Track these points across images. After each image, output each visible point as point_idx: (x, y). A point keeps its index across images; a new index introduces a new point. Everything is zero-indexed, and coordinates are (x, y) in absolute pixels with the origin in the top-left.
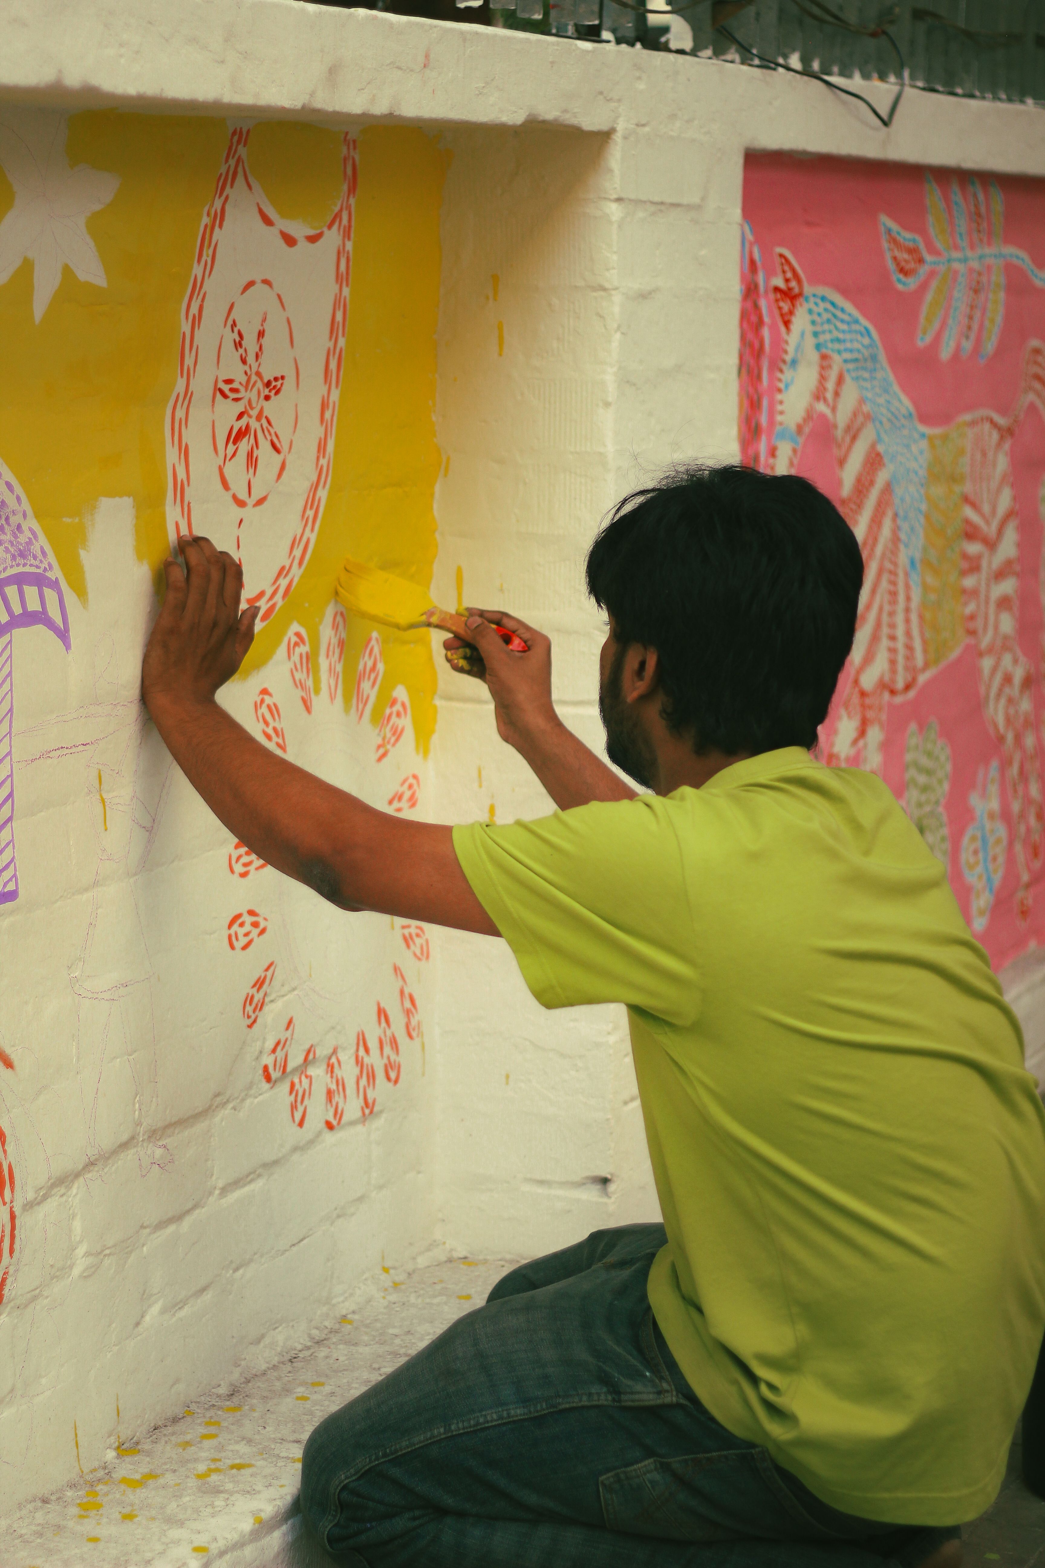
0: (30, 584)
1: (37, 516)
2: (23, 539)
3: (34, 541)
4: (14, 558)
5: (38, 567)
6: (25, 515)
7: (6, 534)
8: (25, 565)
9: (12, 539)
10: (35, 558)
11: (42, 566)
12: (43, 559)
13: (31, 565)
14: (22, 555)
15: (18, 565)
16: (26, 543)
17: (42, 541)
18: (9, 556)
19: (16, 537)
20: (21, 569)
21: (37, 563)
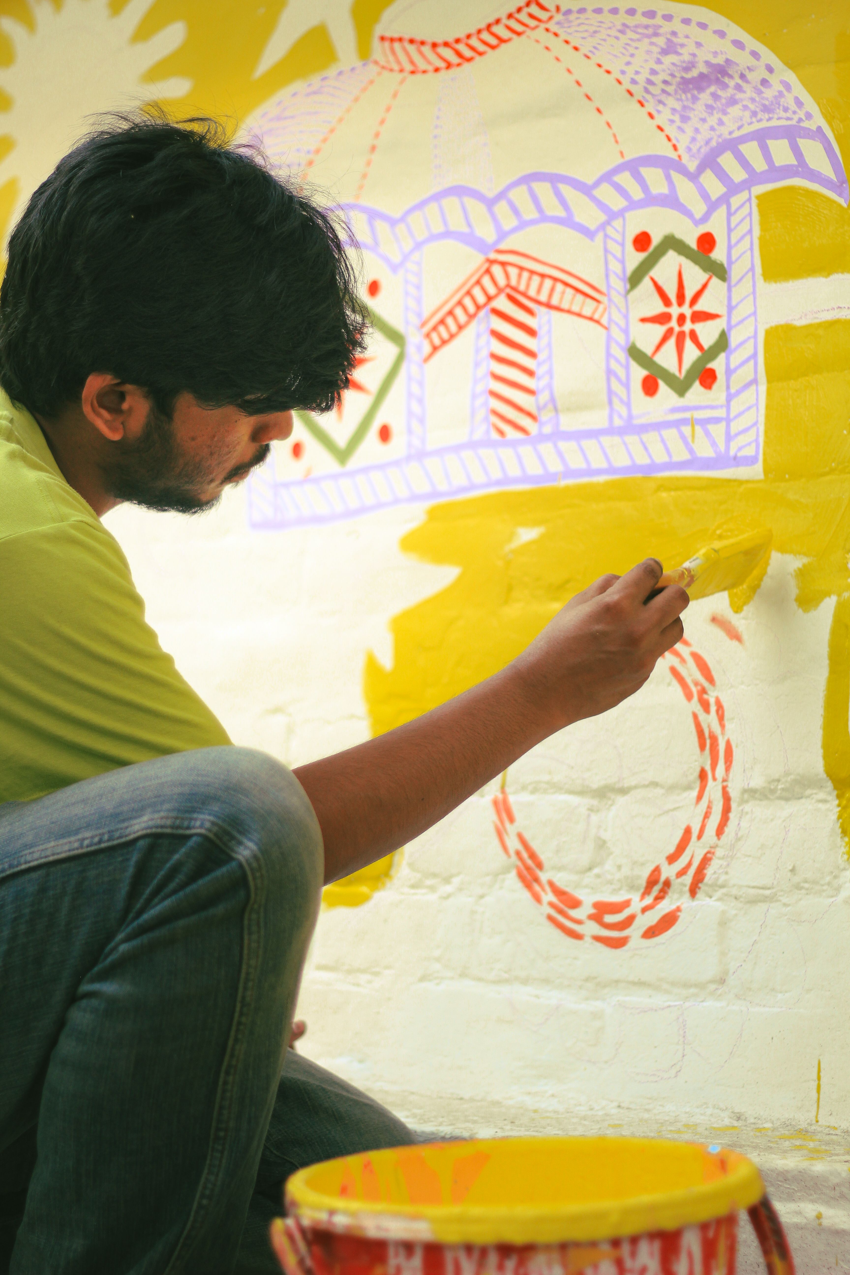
0: (776, 138)
1: (791, 65)
2: (769, 93)
3: (785, 93)
4: (754, 114)
5: (788, 119)
6: (770, 69)
7: (744, 92)
8: (770, 119)
9: (754, 95)
10: (786, 110)
11: (796, 118)
12: (797, 110)
13: (779, 119)
14: (766, 109)
15: (760, 121)
16: (775, 97)
17: (799, 90)
18: (747, 114)
19: (760, 92)
20: (764, 124)
21: (789, 115)
